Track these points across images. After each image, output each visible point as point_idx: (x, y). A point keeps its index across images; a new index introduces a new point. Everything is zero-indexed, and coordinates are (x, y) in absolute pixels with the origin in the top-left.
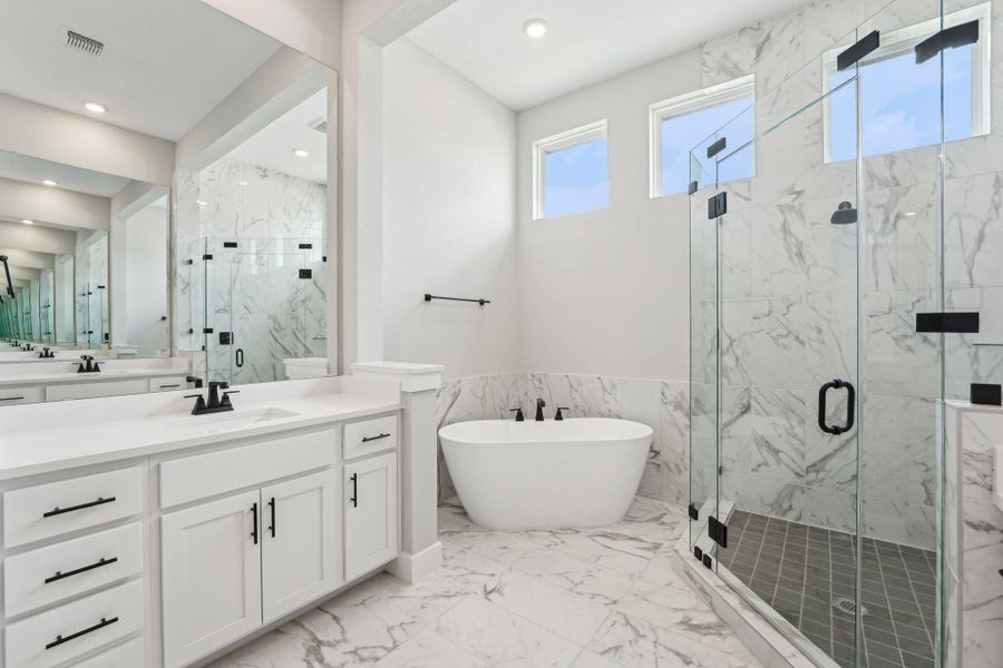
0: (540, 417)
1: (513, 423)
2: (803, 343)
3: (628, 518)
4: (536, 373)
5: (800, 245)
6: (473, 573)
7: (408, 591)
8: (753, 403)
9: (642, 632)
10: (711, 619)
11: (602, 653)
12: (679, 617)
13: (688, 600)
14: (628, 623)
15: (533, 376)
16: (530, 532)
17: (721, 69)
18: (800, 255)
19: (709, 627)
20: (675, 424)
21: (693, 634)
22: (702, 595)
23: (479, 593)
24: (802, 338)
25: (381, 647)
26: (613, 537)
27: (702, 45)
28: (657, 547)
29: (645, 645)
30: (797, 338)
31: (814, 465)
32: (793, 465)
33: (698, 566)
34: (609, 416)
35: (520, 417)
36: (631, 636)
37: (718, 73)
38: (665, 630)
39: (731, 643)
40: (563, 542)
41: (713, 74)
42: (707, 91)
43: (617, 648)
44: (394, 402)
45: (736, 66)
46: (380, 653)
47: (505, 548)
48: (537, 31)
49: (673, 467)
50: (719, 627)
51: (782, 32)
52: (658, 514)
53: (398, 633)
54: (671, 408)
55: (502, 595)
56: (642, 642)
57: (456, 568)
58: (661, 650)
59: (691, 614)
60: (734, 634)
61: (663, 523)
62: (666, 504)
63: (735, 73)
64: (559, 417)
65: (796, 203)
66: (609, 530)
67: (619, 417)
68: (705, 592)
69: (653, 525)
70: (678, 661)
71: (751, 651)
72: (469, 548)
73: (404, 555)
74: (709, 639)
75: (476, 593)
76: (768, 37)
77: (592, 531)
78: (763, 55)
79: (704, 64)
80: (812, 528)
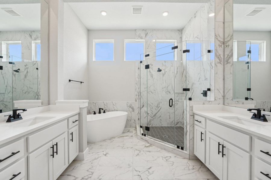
0: (100, 113)
1: (93, 115)
2: (153, 93)
3: (123, 133)
4: (94, 102)
5: (152, 75)
6: (98, 153)
7: (84, 162)
8: (144, 105)
9: (140, 150)
10: (148, 145)
11: (137, 156)
12: (144, 146)
13: (144, 143)
14: (137, 150)
15: (93, 103)
16: (104, 140)
17: (139, 36)
18: (152, 77)
19: (149, 146)
20: (130, 111)
21: (147, 148)
22: (145, 141)
23: (103, 155)
24: (153, 92)
25: (89, 175)
26: (123, 137)
27: (135, 30)
28: (132, 136)
29: (142, 152)
30: (152, 92)
31: (154, 115)
32: (151, 116)
33: (143, 136)
34: (114, 111)
35: (95, 113)
36: (139, 152)
37: (139, 37)
38: (144, 148)
39: (154, 147)
40: (113, 141)
41: (137, 37)
42: (136, 40)
43: (138, 154)
44: (77, 111)
45: (142, 37)
46: (90, 176)
47: (101, 145)
48: (104, 14)
49: (129, 120)
50: (151, 145)
51: (150, 33)
52: (128, 130)
53: (91, 170)
54: (129, 107)
55: (109, 154)
56: (141, 152)
57: (93, 153)
58: (145, 152)
59: (145, 145)
60: (154, 145)
61: (130, 132)
62: (128, 128)
63: (142, 38)
64: (104, 112)
65: (152, 67)
66: (121, 136)
67: (117, 111)
68: (146, 141)
69: (128, 133)
70: (149, 152)
71: (157, 147)
72: (92, 148)
73: (80, 153)
74: (150, 147)
75: (102, 156)
76: (147, 33)
77: (118, 137)
78: (147, 36)
79: (136, 34)
80: (155, 127)
